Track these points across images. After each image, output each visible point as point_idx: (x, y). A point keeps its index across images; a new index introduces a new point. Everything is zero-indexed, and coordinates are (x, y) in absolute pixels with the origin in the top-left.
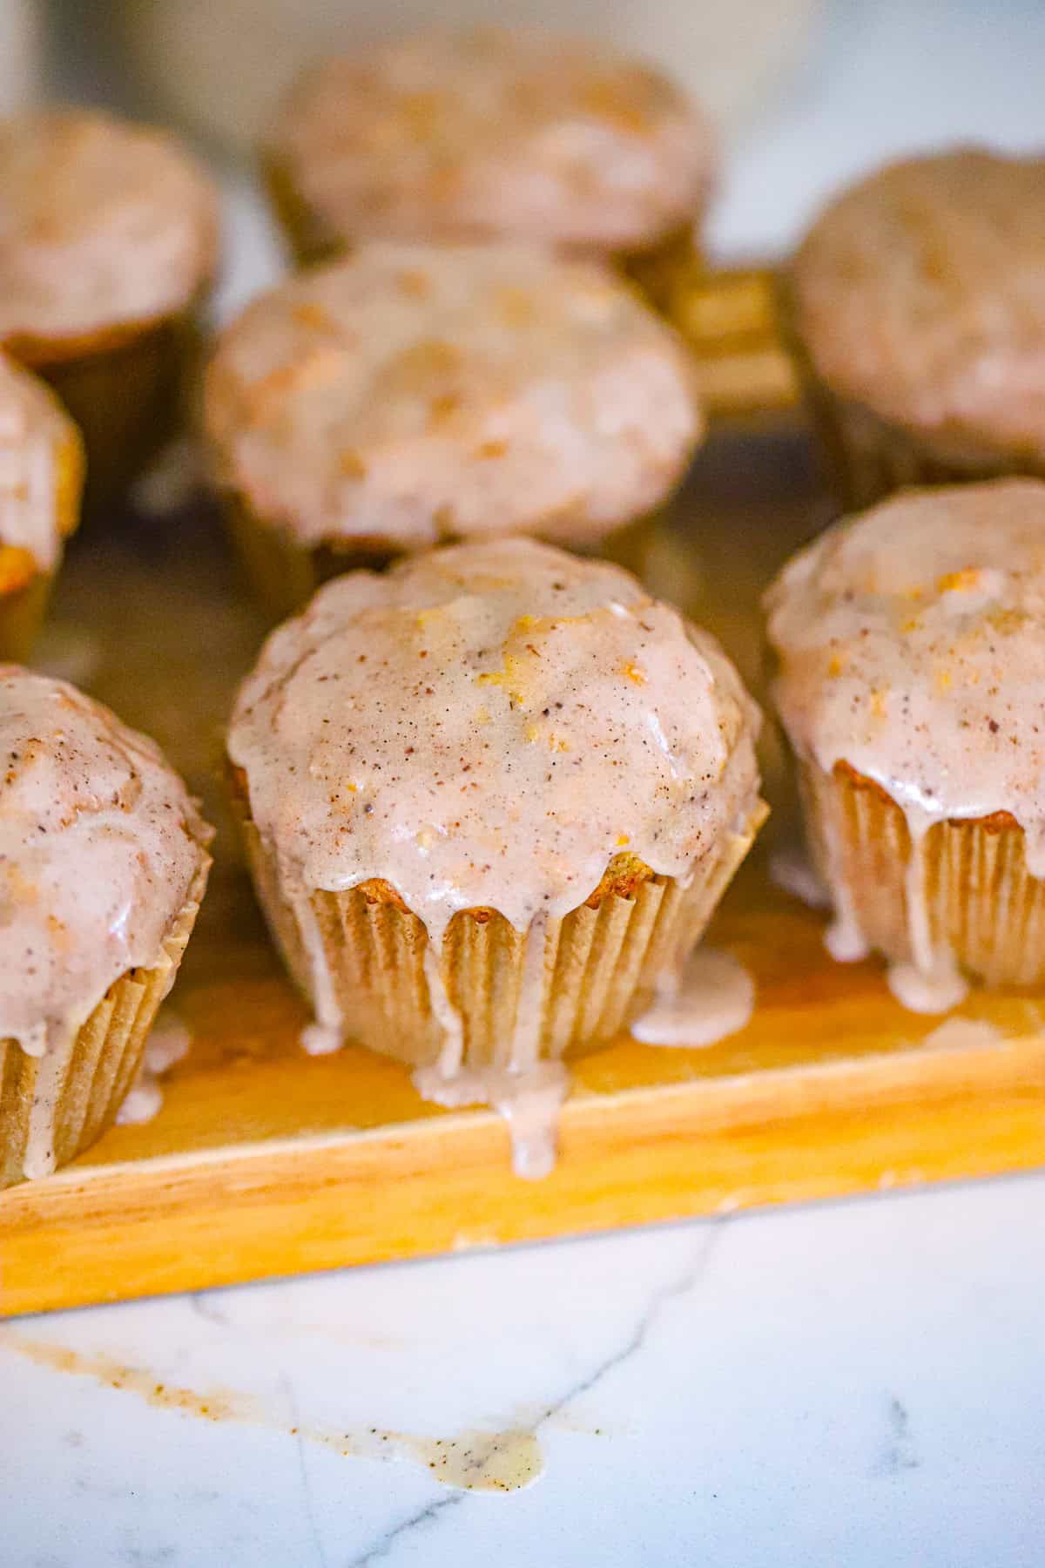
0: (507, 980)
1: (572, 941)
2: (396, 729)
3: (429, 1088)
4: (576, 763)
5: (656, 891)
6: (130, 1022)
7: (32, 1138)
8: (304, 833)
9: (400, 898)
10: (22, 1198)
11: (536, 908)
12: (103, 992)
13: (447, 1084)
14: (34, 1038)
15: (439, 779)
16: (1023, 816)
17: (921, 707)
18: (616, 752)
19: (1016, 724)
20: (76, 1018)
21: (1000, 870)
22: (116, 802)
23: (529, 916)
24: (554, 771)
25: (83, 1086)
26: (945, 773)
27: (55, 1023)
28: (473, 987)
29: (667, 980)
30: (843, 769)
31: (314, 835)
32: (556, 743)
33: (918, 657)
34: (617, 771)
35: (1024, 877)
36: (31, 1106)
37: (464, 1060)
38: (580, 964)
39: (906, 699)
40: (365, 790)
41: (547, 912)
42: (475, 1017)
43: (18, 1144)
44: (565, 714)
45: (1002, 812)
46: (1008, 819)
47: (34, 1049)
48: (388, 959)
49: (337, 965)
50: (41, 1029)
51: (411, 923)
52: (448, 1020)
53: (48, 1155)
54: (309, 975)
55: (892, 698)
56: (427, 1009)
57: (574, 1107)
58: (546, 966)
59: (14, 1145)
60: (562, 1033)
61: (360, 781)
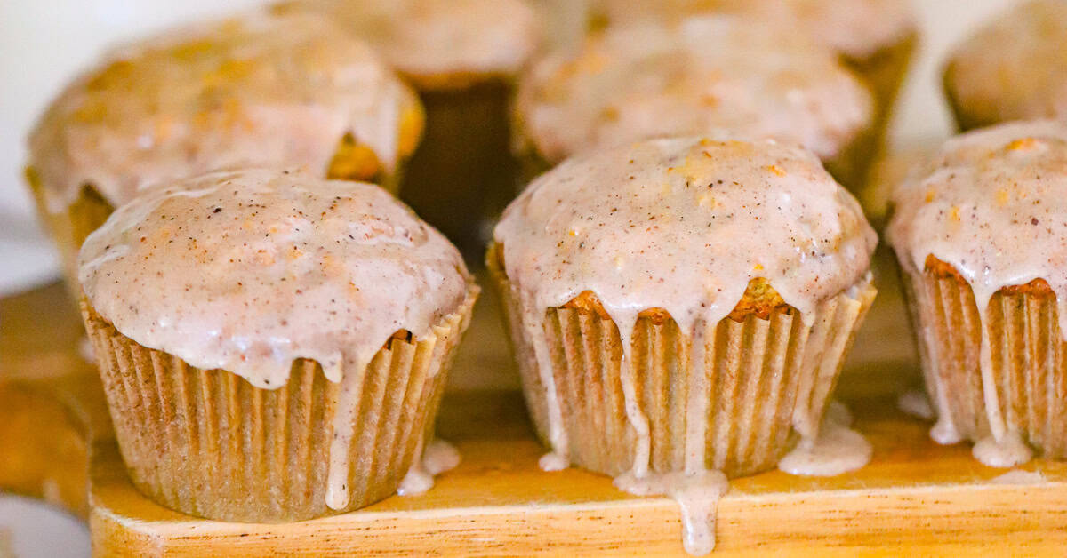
0: (679, 386)
1: (726, 357)
2: (606, 199)
3: (623, 483)
4: (729, 217)
5: (786, 321)
6: (406, 382)
7: (332, 469)
8: (538, 268)
9: (600, 304)
10: (324, 530)
11: (696, 313)
12: (383, 340)
13: (637, 481)
14: (333, 364)
15: (632, 224)
16: (1055, 282)
17: (984, 213)
18: (758, 212)
19: (1051, 220)
20: (364, 356)
21: (1043, 341)
22: (406, 235)
23: (691, 319)
24: (713, 221)
25: (371, 434)
26: (999, 254)
27: (349, 362)
28: (655, 394)
29: (802, 420)
30: (932, 263)
31: (544, 269)
32: (716, 203)
33: (986, 185)
34: (758, 223)
35: (1060, 342)
36: (331, 438)
37: (651, 464)
38: (732, 377)
39: (975, 208)
40: (580, 234)
41: (705, 321)
42: (658, 425)
43: (322, 475)
44: (724, 187)
45: (1039, 279)
46: (1044, 287)
47: (333, 374)
48: (596, 371)
49: (563, 390)
50: (338, 357)
51: (609, 328)
52: (638, 421)
53: (344, 488)
54: (545, 410)
55: (965, 209)
56: (623, 418)
57: (729, 500)
58: (707, 375)
59: (319, 478)
60: (722, 447)
61: (577, 228)
